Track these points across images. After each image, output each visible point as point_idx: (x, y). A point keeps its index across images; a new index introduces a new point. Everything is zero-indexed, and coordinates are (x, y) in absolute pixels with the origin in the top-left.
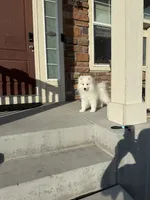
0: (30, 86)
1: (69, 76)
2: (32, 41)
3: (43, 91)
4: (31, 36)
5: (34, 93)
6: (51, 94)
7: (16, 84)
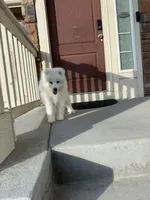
0: (100, 81)
2: (101, 29)
3: (116, 86)
5: (104, 88)
6: (125, 88)
7: (85, 80)
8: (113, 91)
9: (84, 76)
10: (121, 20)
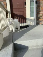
0: (25, 20)
1: (38, 16)
2: (26, 5)
3: (29, 21)
4: (25, 3)
5: (26, 22)
6: (31, 22)
7: (21, 20)
8: (28, 23)
9: (20, 18)
10: (31, 3)
